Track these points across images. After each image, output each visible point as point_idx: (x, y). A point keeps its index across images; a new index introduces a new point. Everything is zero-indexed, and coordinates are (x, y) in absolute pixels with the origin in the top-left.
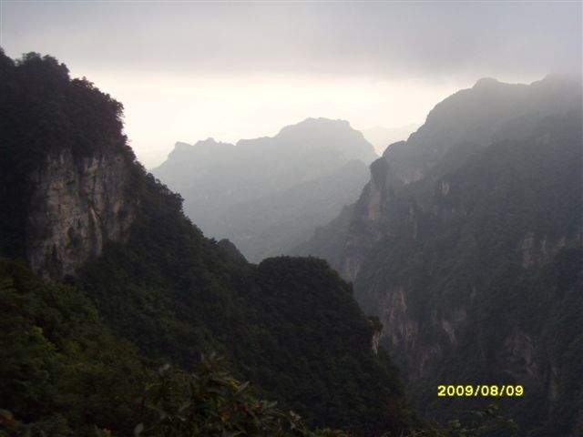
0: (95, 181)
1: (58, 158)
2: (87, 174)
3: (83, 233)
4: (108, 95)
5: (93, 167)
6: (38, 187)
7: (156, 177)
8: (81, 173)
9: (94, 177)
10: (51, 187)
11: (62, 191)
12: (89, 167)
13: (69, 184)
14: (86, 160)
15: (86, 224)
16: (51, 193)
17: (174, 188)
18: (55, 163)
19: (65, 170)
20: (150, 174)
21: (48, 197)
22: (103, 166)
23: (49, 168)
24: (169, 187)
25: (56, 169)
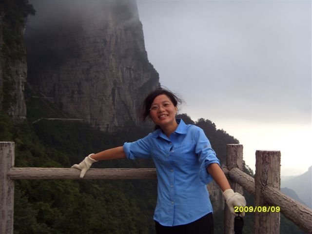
3: (216, 198)
15: (218, 194)
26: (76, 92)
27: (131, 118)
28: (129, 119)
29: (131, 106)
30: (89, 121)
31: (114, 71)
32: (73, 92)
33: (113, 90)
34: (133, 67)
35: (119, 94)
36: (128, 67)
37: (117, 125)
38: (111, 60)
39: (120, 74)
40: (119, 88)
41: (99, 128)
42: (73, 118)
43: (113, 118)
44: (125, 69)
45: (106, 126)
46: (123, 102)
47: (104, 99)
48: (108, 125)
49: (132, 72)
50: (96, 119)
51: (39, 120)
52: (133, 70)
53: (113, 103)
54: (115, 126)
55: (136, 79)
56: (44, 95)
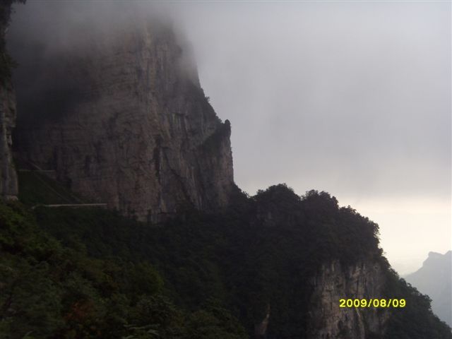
0: (358, 284)
1: (330, 267)
2: (352, 279)
3: (349, 325)
4: (367, 218)
5: (356, 273)
6: (315, 288)
7: (407, 282)
8: (347, 278)
9: (358, 282)
10: (325, 289)
11: (333, 292)
12: (353, 274)
13: (338, 287)
14: (351, 268)
15: (352, 318)
16: (325, 293)
17: (422, 291)
18: (328, 270)
19: (335, 276)
20: (402, 279)
21: (323, 296)
22: (364, 273)
23: (324, 274)
24: (418, 289)
25: (328, 275)
26: (93, 159)
27: (188, 198)
28: (184, 199)
29: (187, 177)
30: (118, 206)
31: (155, 120)
32: (88, 160)
33: (156, 152)
34: (186, 113)
35: (166, 158)
36: (179, 112)
37: (165, 209)
38: (151, 101)
39: (167, 124)
40: (165, 149)
41: (135, 217)
42: (89, 202)
43: (159, 199)
44: (174, 115)
45: (146, 213)
46: (173, 171)
47: (141, 168)
48: (149, 211)
49: (185, 121)
50: (130, 202)
51: (33, 208)
52: (187, 117)
53: (157, 174)
54: (162, 213)
55: (193, 132)
56: (37, 167)
